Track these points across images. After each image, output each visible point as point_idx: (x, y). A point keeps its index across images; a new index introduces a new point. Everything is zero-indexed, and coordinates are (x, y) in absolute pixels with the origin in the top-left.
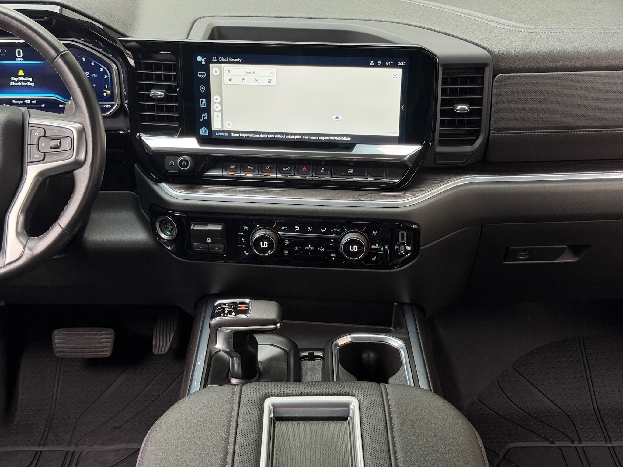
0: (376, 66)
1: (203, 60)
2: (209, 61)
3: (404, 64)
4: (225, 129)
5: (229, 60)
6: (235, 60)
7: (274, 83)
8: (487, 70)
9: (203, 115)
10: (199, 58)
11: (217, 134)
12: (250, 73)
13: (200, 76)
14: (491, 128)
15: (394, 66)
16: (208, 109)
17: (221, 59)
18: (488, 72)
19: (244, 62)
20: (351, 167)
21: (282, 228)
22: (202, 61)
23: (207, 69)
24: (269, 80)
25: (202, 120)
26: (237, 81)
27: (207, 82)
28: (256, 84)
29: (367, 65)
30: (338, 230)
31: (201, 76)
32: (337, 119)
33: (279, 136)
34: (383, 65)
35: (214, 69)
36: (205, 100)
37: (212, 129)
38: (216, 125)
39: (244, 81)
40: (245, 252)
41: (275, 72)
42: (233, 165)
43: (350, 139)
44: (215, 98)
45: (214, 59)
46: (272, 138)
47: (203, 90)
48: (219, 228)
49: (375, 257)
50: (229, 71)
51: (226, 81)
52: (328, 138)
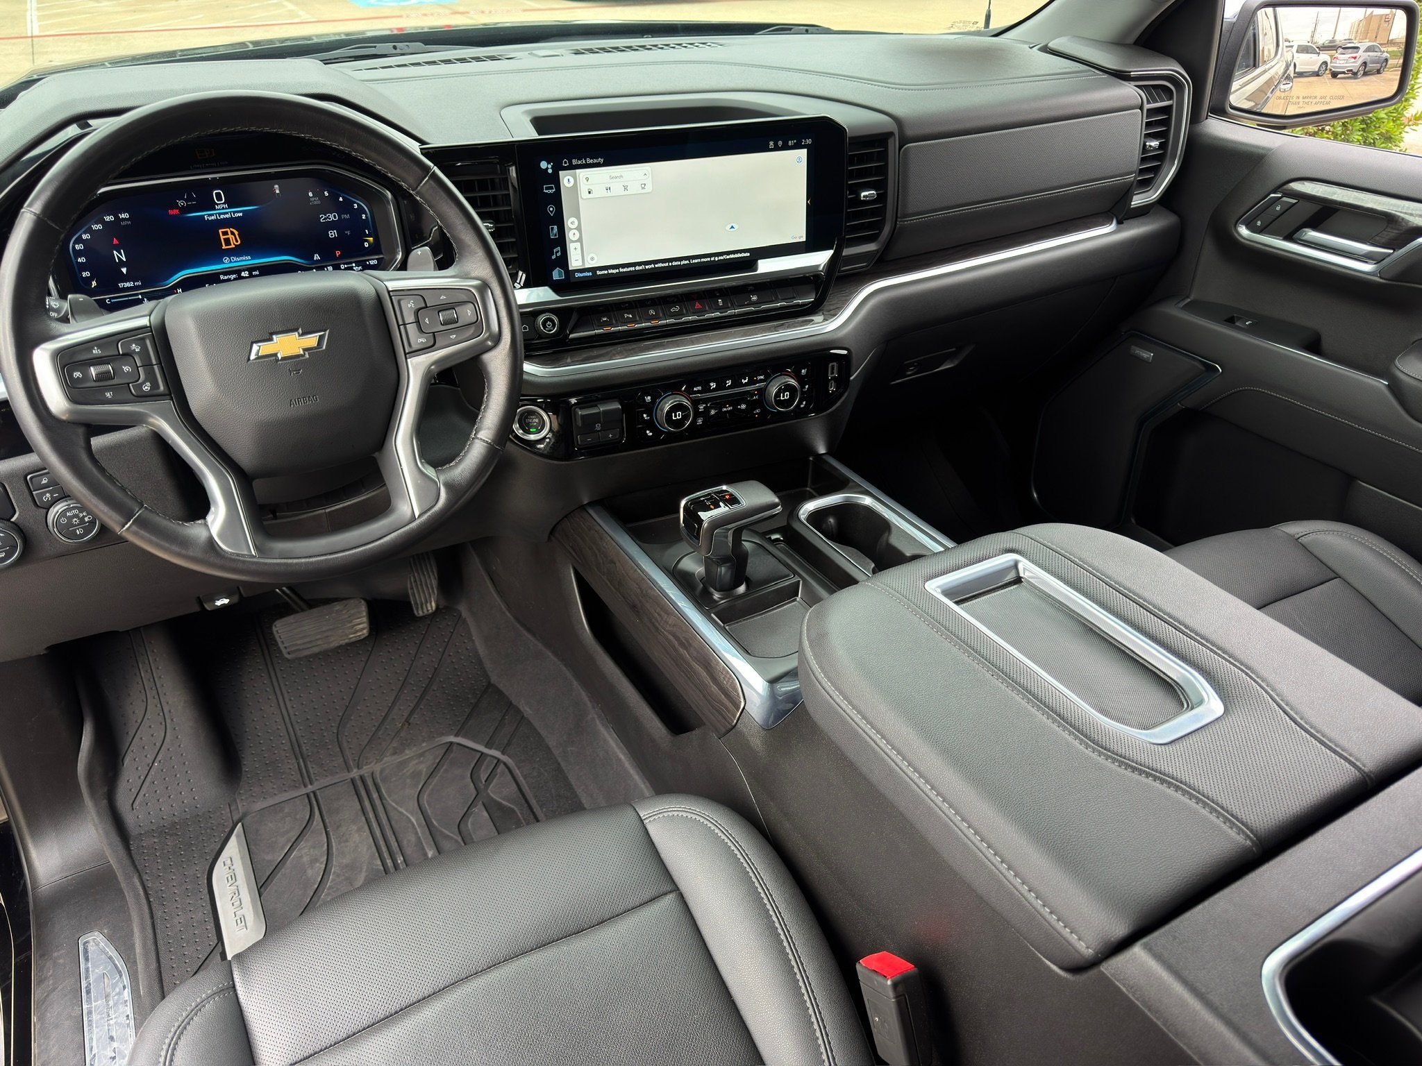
0: (777, 149)
1: (550, 166)
2: (558, 168)
3: (809, 141)
4: (587, 266)
5: (586, 162)
6: (595, 161)
7: (649, 188)
8: (891, 142)
9: (555, 251)
10: (544, 165)
11: (577, 275)
12: (616, 177)
13: (547, 191)
14: (899, 215)
15: (798, 146)
16: (562, 241)
17: (575, 162)
18: (893, 144)
19: (609, 162)
20: (753, 292)
21: (695, 389)
22: (547, 168)
23: (556, 180)
24: (643, 186)
25: (554, 257)
26: (599, 192)
27: (557, 199)
28: (626, 193)
29: (765, 149)
30: (762, 377)
31: (549, 191)
32: (732, 229)
33: (660, 265)
34: (786, 147)
35: (566, 179)
36: (556, 227)
37: (570, 269)
38: (575, 262)
39: (609, 190)
40: (648, 432)
41: (650, 172)
42: (604, 317)
43: (748, 254)
44: (570, 222)
45: (565, 163)
46: (652, 268)
47: (551, 212)
48: (616, 406)
49: (804, 403)
50: (587, 179)
51: (584, 194)
52: (721, 258)
